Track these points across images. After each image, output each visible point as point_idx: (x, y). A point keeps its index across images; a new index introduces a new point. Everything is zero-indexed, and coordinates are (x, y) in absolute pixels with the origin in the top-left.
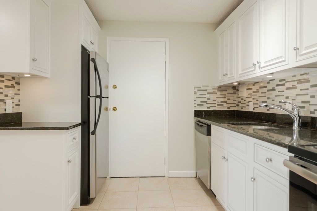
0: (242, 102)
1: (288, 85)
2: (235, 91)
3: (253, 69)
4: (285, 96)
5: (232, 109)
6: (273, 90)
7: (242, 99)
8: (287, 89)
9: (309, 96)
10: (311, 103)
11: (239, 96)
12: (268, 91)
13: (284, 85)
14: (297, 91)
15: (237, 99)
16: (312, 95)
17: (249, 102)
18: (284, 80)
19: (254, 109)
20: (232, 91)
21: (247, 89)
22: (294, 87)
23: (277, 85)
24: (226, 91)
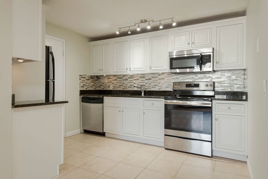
0: (103, 85)
1: (135, 78)
2: (98, 79)
3: (126, 70)
4: (133, 83)
5: (96, 89)
6: (127, 80)
7: (103, 84)
8: (134, 80)
9: (145, 83)
10: (146, 86)
11: (100, 82)
12: (123, 80)
13: (133, 78)
14: (140, 81)
15: (98, 84)
16: (146, 82)
17: (110, 85)
18: (133, 76)
19: (113, 89)
20: (96, 79)
21: (108, 78)
22: (138, 79)
23: (129, 78)
24: (94, 78)
